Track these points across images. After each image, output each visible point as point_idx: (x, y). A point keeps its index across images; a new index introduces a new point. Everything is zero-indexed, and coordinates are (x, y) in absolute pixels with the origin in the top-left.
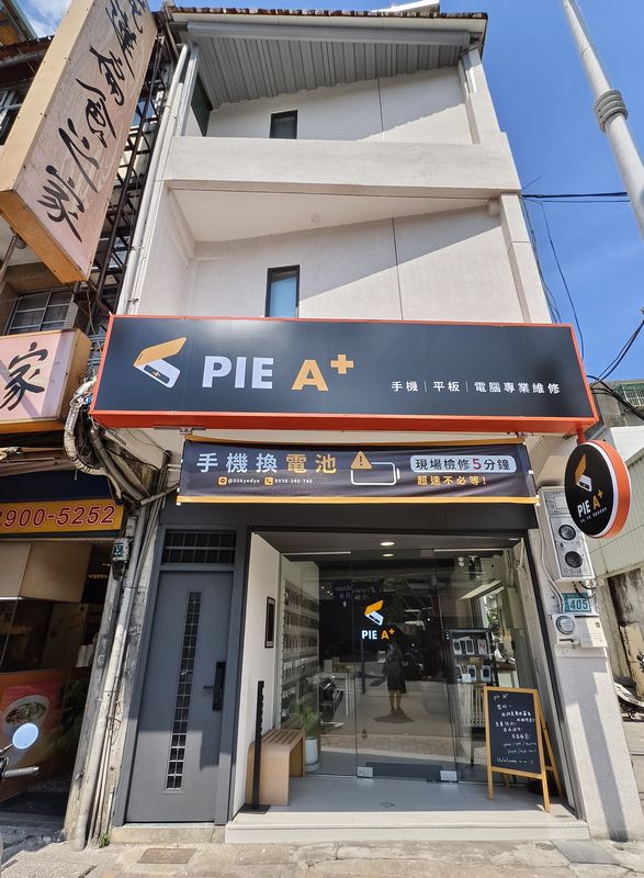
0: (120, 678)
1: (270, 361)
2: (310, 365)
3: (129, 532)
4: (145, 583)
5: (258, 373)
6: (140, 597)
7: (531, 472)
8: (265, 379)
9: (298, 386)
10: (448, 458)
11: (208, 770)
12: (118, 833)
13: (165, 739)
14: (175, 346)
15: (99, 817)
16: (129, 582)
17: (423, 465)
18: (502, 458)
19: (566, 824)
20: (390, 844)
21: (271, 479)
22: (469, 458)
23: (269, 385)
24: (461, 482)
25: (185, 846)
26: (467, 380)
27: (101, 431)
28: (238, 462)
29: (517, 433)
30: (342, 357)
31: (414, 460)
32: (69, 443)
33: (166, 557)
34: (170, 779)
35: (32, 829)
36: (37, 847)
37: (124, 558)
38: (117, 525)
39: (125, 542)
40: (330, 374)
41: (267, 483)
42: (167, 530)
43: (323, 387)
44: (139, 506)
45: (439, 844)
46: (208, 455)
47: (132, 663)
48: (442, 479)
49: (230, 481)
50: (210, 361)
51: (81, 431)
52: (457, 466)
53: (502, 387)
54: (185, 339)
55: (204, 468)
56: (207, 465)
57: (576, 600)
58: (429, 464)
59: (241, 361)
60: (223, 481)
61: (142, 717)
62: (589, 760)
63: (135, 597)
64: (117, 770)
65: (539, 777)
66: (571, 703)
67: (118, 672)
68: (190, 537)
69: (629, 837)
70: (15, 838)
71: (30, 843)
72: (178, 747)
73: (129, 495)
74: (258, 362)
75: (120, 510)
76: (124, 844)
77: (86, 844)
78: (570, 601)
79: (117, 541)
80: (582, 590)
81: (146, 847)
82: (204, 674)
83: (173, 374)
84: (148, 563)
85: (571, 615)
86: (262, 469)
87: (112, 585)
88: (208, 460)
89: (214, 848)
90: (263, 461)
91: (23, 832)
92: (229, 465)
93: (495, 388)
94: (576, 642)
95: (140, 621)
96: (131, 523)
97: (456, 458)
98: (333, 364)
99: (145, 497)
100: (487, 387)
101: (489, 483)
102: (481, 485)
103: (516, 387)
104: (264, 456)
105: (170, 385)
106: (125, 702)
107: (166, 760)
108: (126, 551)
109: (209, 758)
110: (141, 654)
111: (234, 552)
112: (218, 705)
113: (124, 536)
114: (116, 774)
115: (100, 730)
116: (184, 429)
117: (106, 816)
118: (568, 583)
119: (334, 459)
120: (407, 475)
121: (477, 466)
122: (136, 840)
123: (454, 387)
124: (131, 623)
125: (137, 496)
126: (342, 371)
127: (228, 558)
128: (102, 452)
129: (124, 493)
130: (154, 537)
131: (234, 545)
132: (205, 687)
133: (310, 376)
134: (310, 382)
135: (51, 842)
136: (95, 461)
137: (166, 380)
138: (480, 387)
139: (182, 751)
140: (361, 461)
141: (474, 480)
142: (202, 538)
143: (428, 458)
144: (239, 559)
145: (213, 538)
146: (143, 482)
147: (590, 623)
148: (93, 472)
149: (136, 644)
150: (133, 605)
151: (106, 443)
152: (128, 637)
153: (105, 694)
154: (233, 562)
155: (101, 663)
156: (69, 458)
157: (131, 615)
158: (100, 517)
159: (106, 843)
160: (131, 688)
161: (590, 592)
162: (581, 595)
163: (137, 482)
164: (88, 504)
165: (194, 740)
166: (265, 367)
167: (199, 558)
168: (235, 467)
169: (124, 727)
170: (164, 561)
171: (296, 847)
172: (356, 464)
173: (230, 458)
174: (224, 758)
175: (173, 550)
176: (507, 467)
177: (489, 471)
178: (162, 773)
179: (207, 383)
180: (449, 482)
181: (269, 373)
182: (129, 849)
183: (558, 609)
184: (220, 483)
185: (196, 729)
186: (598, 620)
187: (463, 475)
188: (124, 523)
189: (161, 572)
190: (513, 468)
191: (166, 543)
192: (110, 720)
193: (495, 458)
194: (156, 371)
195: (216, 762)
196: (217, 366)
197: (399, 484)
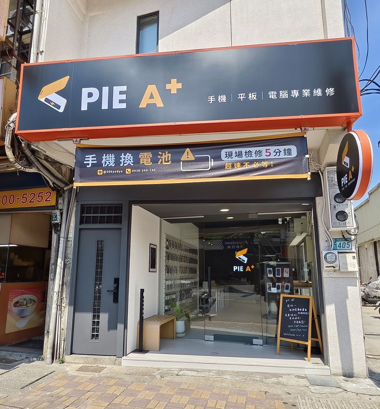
0: (63, 285)
1: (124, 88)
2: (152, 89)
3: (60, 207)
4: (71, 235)
5: (117, 97)
6: (69, 243)
7: (307, 156)
8: (121, 101)
9: (143, 105)
10: (248, 149)
11: (112, 332)
12: (68, 358)
13: (89, 316)
14: (63, 83)
15: (58, 350)
16: (62, 235)
17: (230, 155)
18: (287, 147)
19: (316, 367)
20: (209, 371)
21: (129, 170)
22: (263, 149)
23: (124, 106)
24: (255, 166)
25: (102, 366)
26: (262, 90)
27: (28, 146)
28: (109, 160)
29: (301, 129)
30: (174, 81)
31: (223, 152)
32: (9, 153)
33: (82, 220)
34: (93, 336)
35: (29, 354)
36: (30, 362)
37: (58, 221)
38: (54, 204)
39: (58, 212)
40: (164, 94)
41: (127, 173)
42: (82, 205)
43: (160, 104)
44: (64, 191)
45: (238, 372)
46: (91, 156)
47: (68, 278)
48: (242, 164)
49: (105, 172)
50: (85, 91)
51: (16, 145)
52: (254, 155)
53: (290, 93)
54: (68, 77)
55: (88, 164)
56: (90, 162)
57: (342, 242)
58: (234, 155)
59: (106, 90)
60: (100, 172)
61: (76, 305)
62: (336, 335)
63: (66, 243)
64: (65, 330)
65: (306, 343)
66: (330, 303)
67: (61, 282)
68: (96, 209)
69: (355, 376)
70: (21, 358)
71: (27, 360)
72: (96, 320)
73: (57, 185)
74: (116, 89)
75: (54, 194)
76: (72, 363)
77: (53, 362)
78: (338, 243)
79: (54, 211)
80: (347, 236)
81: (82, 365)
82: (107, 284)
83: (62, 102)
84: (72, 224)
85: (336, 252)
86: (124, 163)
87: (54, 236)
88: (91, 159)
89: (116, 367)
90: (124, 158)
91: (24, 356)
92: (103, 162)
93: (284, 95)
94: (337, 268)
95: (70, 256)
96: (60, 201)
97: (253, 149)
98: (168, 86)
99: (67, 185)
100: (278, 95)
101: (275, 165)
102: (269, 167)
103: (301, 93)
104: (125, 155)
105: (61, 110)
106: (66, 297)
107: (90, 326)
108: (59, 217)
109: (112, 326)
110: (72, 273)
111: (121, 216)
112: (116, 300)
113: (58, 209)
114: (65, 332)
115: (54, 311)
116: (75, 140)
117: (62, 350)
118: (338, 232)
119: (170, 155)
120: (218, 163)
121: (268, 154)
122: (77, 362)
123: (252, 96)
124: (65, 257)
125: (62, 185)
126: (174, 91)
127: (118, 220)
128: (32, 158)
129: (54, 183)
130: (75, 209)
131: (122, 213)
132: (108, 291)
133: (152, 97)
134: (151, 101)
135: (37, 360)
136: (30, 164)
137: (59, 107)
138: (272, 95)
139: (98, 322)
140: (188, 155)
141: (265, 164)
142: (103, 209)
143: (234, 150)
144: (125, 221)
145: (110, 209)
146: (64, 176)
147: (349, 257)
148: (28, 170)
149: (69, 268)
150: (66, 248)
151: (33, 152)
152: (65, 265)
153: (55, 293)
154: (121, 223)
155: (52, 278)
156: (11, 162)
157: (65, 253)
158: (43, 198)
159: (63, 362)
160: (69, 290)
161: (353, 237)
162: (346, 240)
163: (60, 176)
164: (37, 191)
165: (104, 318)
166: (121, 93)
167: (102, 220)
168: (107, 163)
169: (67, 310)
170: (81, 223)
171: (159, 369)
172: (184, 157)
173: (104, 157)
174: (120, 327)
175: (86, 217)
176: (290, 154)
177: (277, 157)
178: (89, 332)
179: (84, 107)
180: (247, 167)
181: (124, 97)
182: (73, 365)
183: (329, 248)
184: (99, 174)
185: (105, 312)
186: (355, 255)
187: (257, 161)
188: (57, 201)
189: (80, 229)
190: (294, 153)
191: (82, 212)
192: (59, 307)
193: (282, 148)
194: (52, 102)
195: (116, 328)
196: (90, 95)
197: (213, 169)
